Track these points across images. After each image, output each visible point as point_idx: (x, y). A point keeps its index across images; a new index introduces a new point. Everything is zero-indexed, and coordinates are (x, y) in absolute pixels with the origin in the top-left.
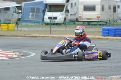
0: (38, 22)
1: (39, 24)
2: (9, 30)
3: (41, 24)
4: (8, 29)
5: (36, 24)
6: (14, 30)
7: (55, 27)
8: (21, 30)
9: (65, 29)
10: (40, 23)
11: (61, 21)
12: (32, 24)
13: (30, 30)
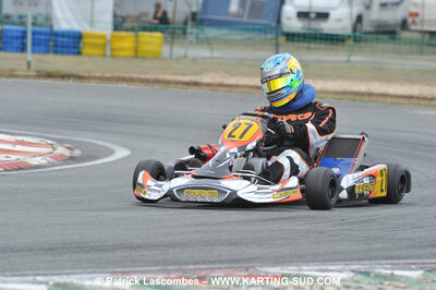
0: (260, 30)
1: (262, 36)
2: (140, 54)
3: (269, 36)
4: (136, 50)
5: (251, 35)
6: (157, 56)
7: (321, 49)
8: (185, 57)
9: (345, 58)
10: (265, 33)
11: (344, 29)
12: (236, 36)
13: (218, 58)
